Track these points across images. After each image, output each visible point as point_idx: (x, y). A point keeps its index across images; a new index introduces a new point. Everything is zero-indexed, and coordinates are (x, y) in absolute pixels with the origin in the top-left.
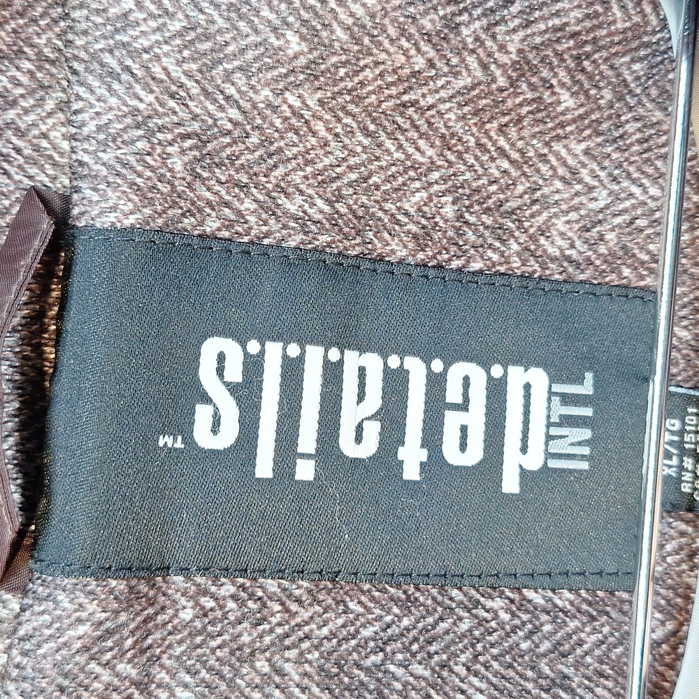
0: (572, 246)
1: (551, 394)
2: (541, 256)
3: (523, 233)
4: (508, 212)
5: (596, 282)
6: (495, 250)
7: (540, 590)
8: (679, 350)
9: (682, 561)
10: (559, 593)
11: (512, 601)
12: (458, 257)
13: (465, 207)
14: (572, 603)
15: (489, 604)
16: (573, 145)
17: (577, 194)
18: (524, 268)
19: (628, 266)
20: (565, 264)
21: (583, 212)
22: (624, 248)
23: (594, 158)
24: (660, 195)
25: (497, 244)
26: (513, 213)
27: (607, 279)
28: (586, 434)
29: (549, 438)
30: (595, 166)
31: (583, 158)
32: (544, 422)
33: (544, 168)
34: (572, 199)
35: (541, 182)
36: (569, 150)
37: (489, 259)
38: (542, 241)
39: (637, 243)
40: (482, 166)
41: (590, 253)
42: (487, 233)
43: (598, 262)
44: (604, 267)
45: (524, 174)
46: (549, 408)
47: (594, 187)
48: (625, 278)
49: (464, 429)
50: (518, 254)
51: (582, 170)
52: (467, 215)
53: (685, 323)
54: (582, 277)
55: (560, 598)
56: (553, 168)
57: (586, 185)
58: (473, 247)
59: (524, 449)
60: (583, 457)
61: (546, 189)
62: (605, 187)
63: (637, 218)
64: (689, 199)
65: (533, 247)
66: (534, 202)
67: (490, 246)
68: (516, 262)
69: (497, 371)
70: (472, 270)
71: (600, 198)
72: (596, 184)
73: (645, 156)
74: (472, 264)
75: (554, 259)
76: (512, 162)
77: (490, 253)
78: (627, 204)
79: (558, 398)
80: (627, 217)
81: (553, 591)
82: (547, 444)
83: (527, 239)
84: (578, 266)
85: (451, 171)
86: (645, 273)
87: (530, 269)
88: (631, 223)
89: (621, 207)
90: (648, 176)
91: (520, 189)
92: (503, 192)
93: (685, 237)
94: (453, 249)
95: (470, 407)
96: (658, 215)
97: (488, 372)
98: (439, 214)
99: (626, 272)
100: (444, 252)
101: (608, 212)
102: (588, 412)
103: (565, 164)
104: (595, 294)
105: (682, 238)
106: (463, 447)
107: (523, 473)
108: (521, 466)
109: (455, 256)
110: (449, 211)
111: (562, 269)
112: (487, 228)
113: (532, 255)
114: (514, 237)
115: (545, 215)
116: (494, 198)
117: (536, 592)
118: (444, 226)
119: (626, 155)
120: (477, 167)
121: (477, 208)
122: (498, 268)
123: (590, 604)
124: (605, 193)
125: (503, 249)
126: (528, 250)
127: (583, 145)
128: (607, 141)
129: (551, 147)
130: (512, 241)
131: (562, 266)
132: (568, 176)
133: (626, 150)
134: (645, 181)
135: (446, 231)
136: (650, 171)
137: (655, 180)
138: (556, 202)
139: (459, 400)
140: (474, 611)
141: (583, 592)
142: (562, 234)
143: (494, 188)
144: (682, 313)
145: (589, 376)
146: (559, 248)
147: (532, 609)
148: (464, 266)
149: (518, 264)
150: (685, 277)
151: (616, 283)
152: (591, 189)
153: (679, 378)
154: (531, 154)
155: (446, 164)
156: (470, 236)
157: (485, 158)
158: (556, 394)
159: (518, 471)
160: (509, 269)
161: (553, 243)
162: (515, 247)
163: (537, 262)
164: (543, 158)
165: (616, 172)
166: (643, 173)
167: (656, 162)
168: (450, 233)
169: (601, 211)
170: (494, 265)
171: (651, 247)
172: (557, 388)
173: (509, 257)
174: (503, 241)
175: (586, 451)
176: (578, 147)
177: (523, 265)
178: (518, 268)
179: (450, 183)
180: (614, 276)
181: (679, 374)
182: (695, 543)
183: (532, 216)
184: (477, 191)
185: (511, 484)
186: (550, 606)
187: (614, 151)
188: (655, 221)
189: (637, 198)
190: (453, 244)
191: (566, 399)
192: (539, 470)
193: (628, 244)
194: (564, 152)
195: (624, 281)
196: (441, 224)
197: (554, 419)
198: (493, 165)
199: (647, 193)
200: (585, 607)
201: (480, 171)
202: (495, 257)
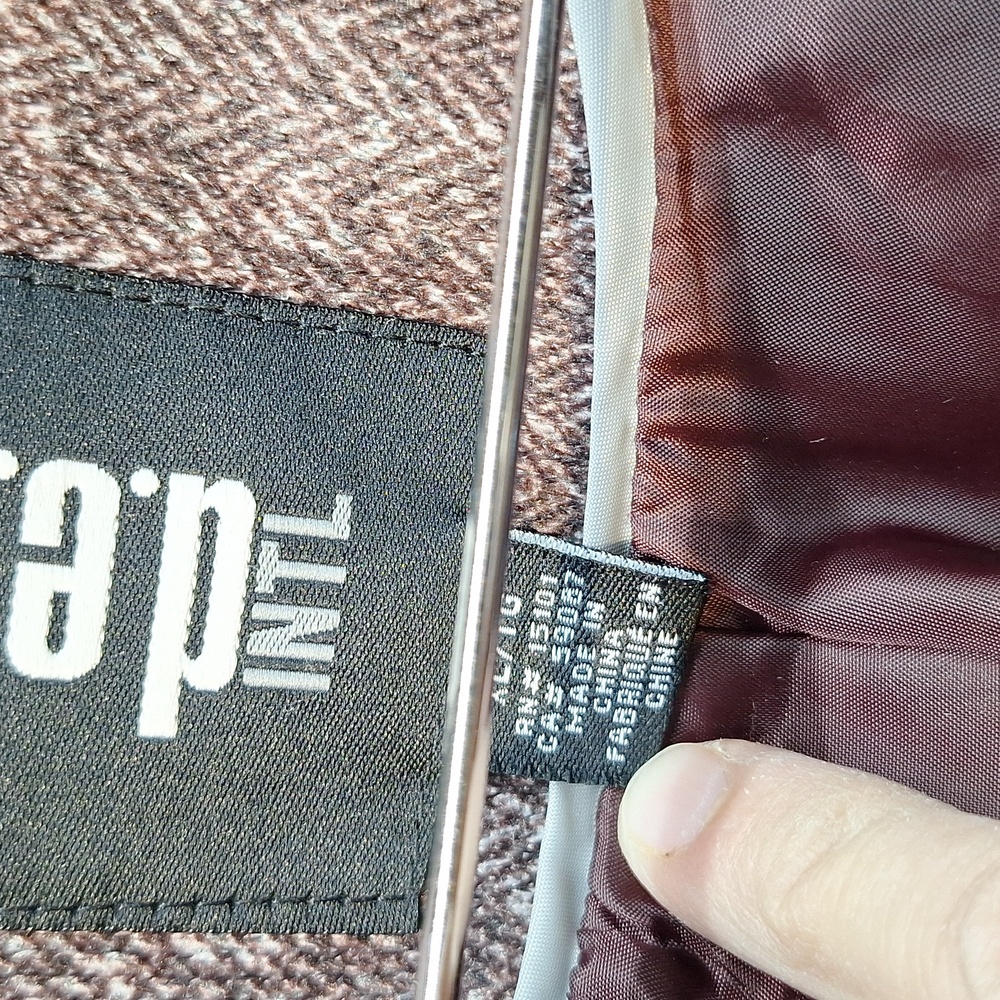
0: (321, 233)
1: (259, 534)
2: (257, 249)
3: (217, 197)
4: (182, 152)
5: (373, 311)
6: (154, 229)
7: (209, 935)
8: (533, 460)
9: (506, 870)
10: (251, 940)
11: (144, 959)
12: (70, 238)
13: (83, 131)
14: (275, 961)
15: (92, 965)
16: (319, 19)
17: (327, 124)
18: (218, 272)
19: (438, 283)
20: (309, 270)
21: (341, 164)
22: (426, 244)
23: (366, 51)
24: (500, 139)
25: (159, 217)
26: (195, 151)
27: (398, 306)
28: (330, 619)
29: (249, 625)
30: (364, 66)
31: (341, 47)
32: (242, 591)
33: (257, 63)
34: (316, 133)
35: (253, 93)
36: (312, 31)
37: (143, 247)
38: (259, 217)
39: (453, 239)
40: (121, 45)
41: (358, 251)
42: (136, 192)
43: (375, 271)
44: (388, 281)
45: (216, 72)
46: (254, 563)
47: (363, 112)
48: (433, 306)
49: (59, 602)
50: (206, 241)
51: (339, 73)
52: (89, 150)
53: (550, 406)
54: (345, 298)
55: (252, 951)
56: (276, 63)
57: (347, 106)
58: (104, 218)
59: (194, 647)
60: (319, 667)
61: (265, 108)
62: (385, 115)
63: (450, 186)
64: (559, 152)
65: (239, 229)
66: (241, 133)
67: (144, 220)
68: (200, 259)
69: (144, 482)
70: (100, 266)
71: (376, 136)
72: (369, 105)
73: (473, 53)
74: (101, 254)
75: (282, 258)
76: (190, 44)
77: (142, 235)
78: (431, 153)
79: (274, 545)
80: (429, 181)
81: (238, 936)
82: (243, 638)
83: (225, 211)
84: (335, 276)
85: (49, 51)
86: (473, 299)
87: (232, 275)
88: (440, 194)
89: (419, 158)
90: (476, 97)
91: (208, 103)
92: (173, 108)
93: (552, 233)
94: (57, 220)
95: (79, 555)
96: (494, 180)
97: (123, 483)
98: (22, 140)
99: (436, 294)
100: (37, 224)
101: (393, 168)
102: (336, 575)
103: (303, 58)
104: (367, 336)
105: (544, 234)
106: (55, 640)
107: (188, 695)
108: (183, 683)
109: (61, 233)
110: (46, 137)
111: (302, 279)
112: (134, 178)
113: (237, 246)
114: (197, 204)
115: (262, 164)
116: (152, 118)
117: (200, 939)
118: (36, 167)
119: (433, 47)
120: (110, 47)
121: (110, 135)
122: (161, 266)
123: (314, 961)
124: (384, 125)
125: (172, 227)
126: (228, 234)
127: (343, 21)
128: (393, 16)
129: (273, 18)
130: (192, 212)
131: (301, 273)
132: (309, 83)
133: (433, 38)
134: (469, 106)
135: (39, 179)
136: (482, 87)
137: (488, 107)
138: (286, 139)
139: (54, 540)
140: (54, 981)
141: (302, 939)
142: (298, 207)
143: (150, 96)
144: (544, 387)
145: (343, 501)
146: (295, 235)
147: (187, 973)
148: (83, 258)
149: (208, 263)
150: (553, 316)
151: (416, 315)
152: (358, 116)
153: (531, 514)
154: (229, 30)
155: (37, 36)
156: (98, 194)
157: (126, 30)
158: (272, 536)
159: (177, 691)
160: (186, 271)
161: (280, 223)
162: (199, 226)
163: (248, 261)
164: (256, 41)
165: (411, 83)
166: (466, 89)
167: (494, 68)
168: (50, 185)
169: (378, 163)
170: (152, 258)
171: (483, 248)
172: (273, 523)
173: (185, 244)
174: (172, 212)
175: (327, 653)
176: (331, 23)
177: (215, 264)
178: (204, 271)
179: (48, 78)
180: (411, 301)
181: (531, 503)
182: (535, 833)
183: (238, 162)
184: (113, 98)
185: (158, 718)
186: (226, 968)
187: (407, 38)
188: (488, 195)
189: (450, 144)
190: (58, 209)
191: (293, 548)
192: (223, 690)
193: (435, 239)
194: (300, 34)
195: (433, 313)
196: (27, 164)
197: (264, 587)
198: (146, 46)
199: (472, 131)
200: (301, 967)
201: (118, 58)
202: (155, 245)
